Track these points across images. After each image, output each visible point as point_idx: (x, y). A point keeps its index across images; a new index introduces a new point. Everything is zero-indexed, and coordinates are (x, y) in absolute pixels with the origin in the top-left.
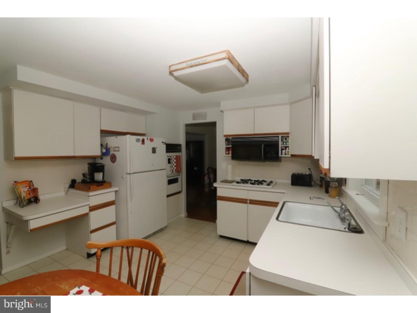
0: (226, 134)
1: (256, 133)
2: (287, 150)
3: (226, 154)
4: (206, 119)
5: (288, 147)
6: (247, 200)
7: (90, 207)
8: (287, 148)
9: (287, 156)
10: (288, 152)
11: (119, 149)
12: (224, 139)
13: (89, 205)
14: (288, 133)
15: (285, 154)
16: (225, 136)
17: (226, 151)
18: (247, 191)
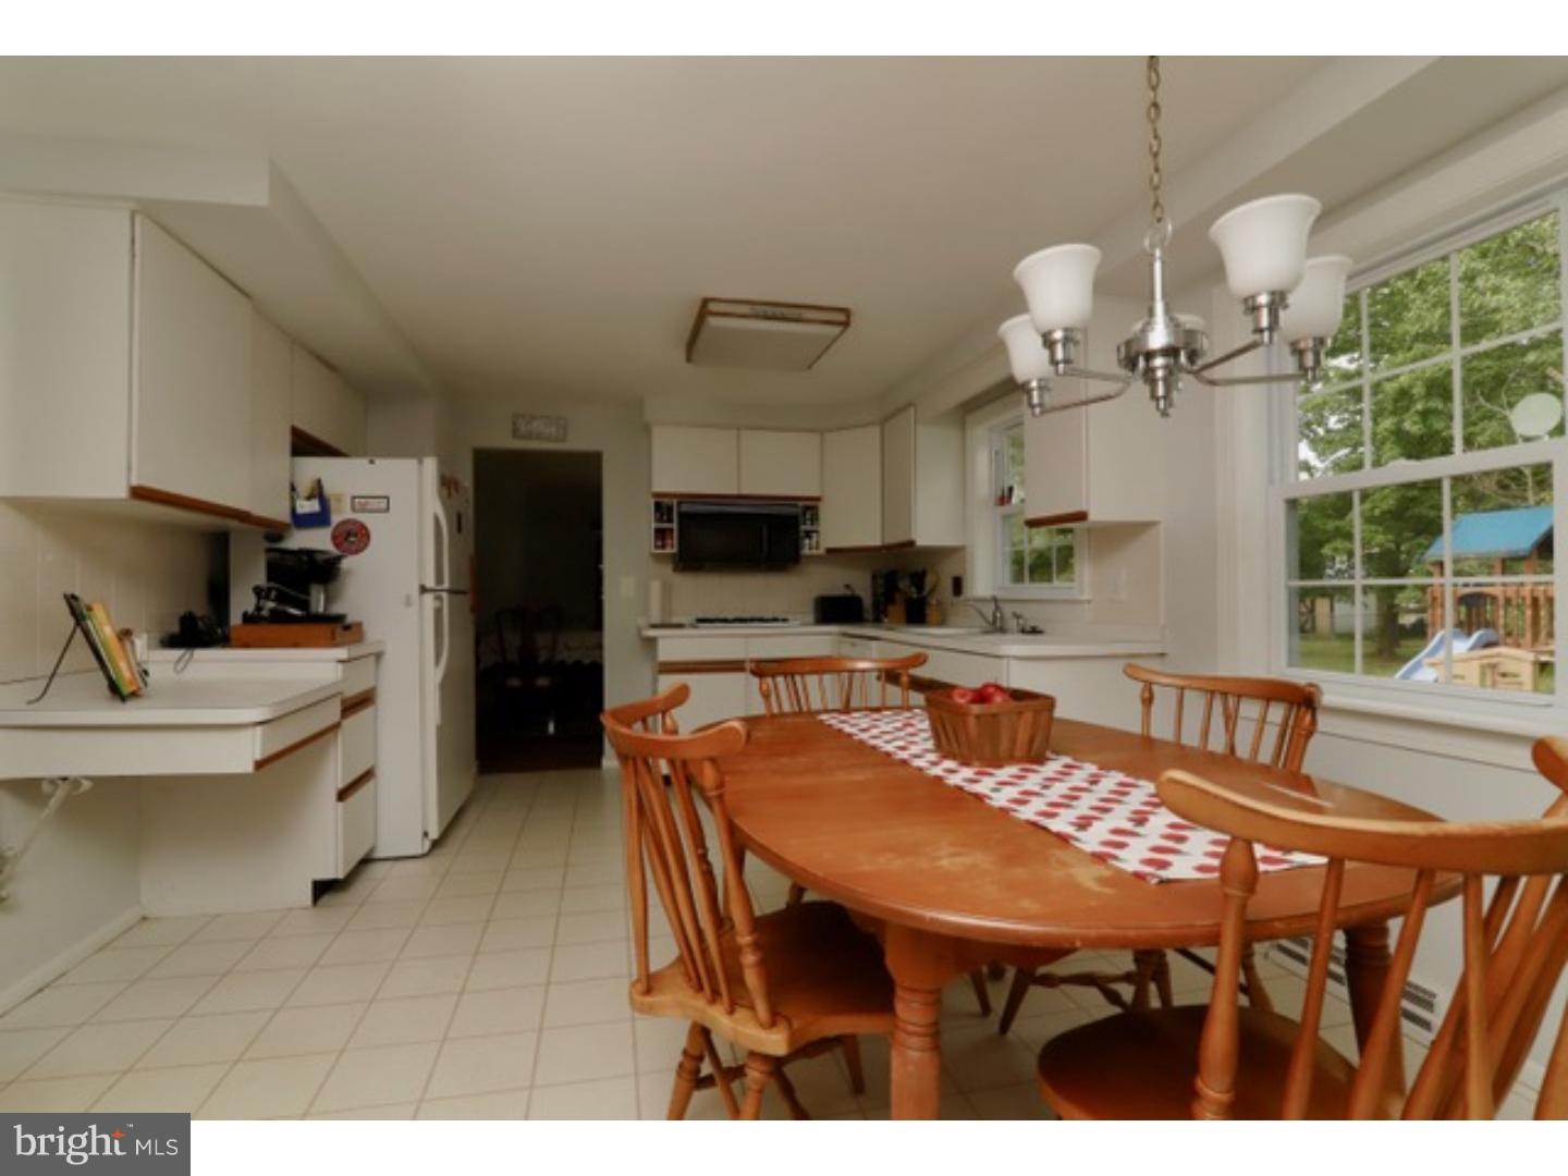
0: (657, 488)
1: (745, 491)
2: (814, 539)
3: (656, 547)
4: (563, 439)
5: (817, 532)
6: (743, 662)
7: (343, 702)
8: (814, 535)
9: (814, 552)
10: (817, 543)
11: (388, 502)
12: (652, 502)
13: (340, 693)
14: (818, 499)
15: (810, 548)
16: (657, 495)
17: (656, 538)
18: (742, 640)
